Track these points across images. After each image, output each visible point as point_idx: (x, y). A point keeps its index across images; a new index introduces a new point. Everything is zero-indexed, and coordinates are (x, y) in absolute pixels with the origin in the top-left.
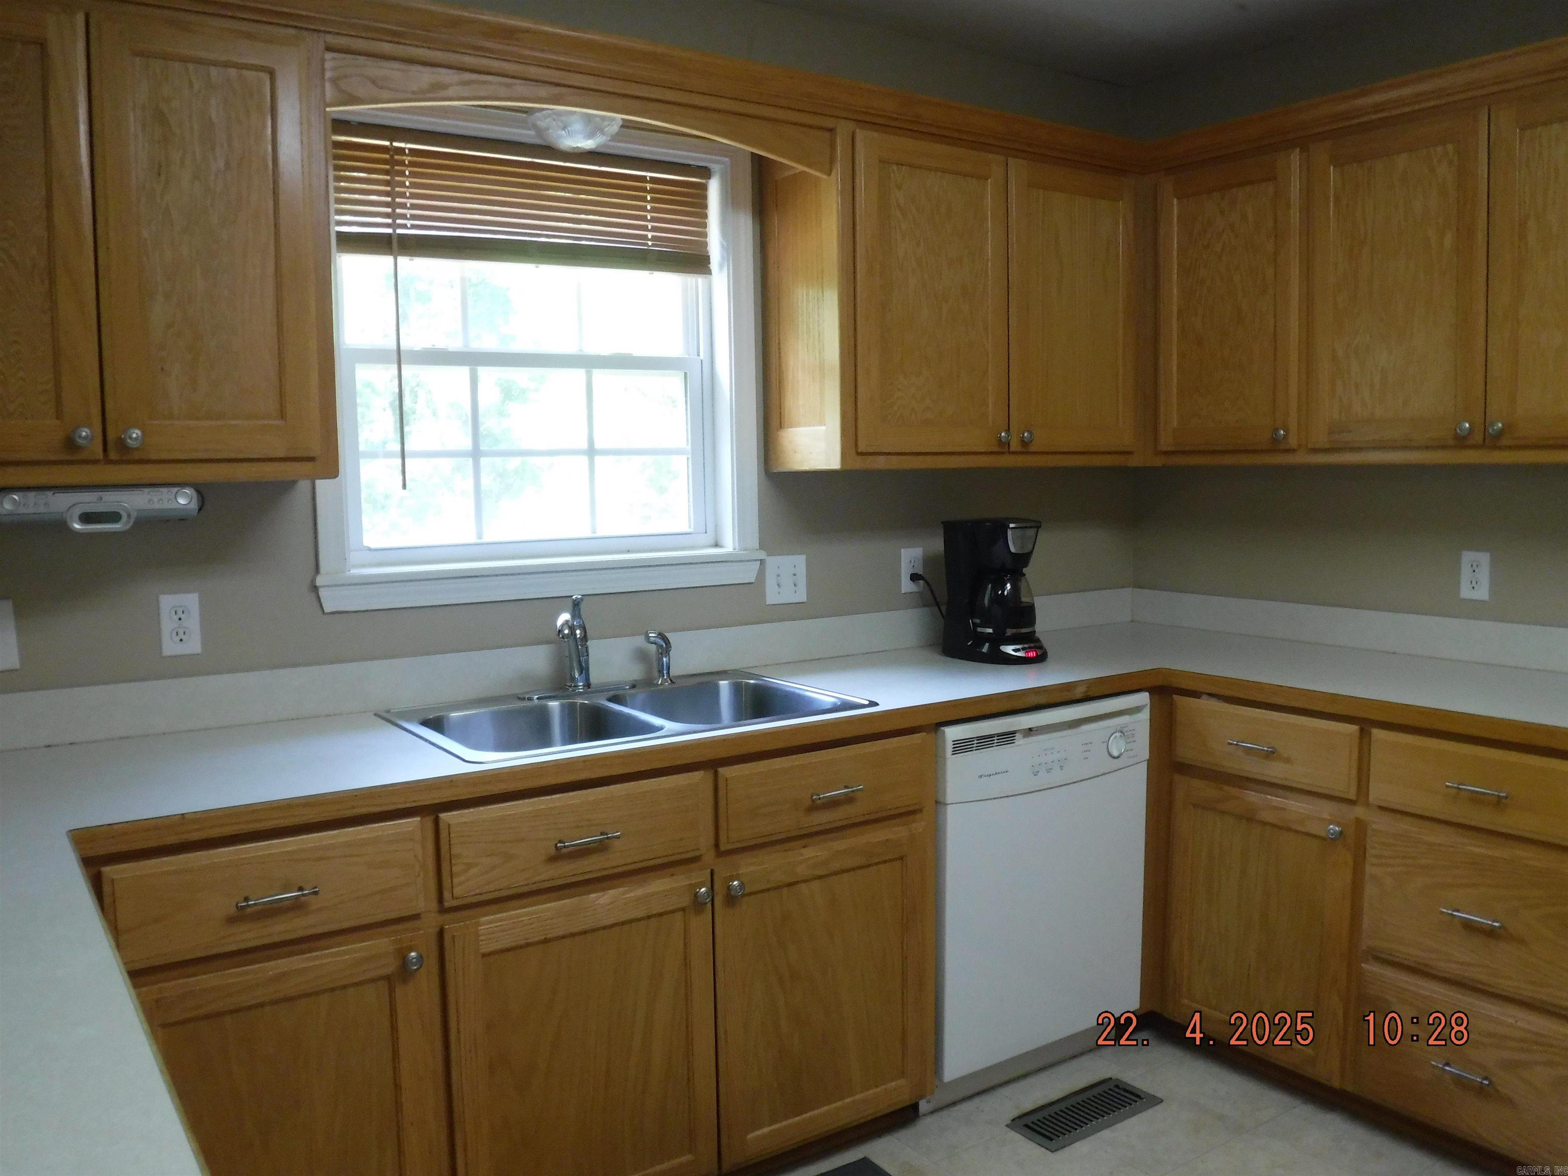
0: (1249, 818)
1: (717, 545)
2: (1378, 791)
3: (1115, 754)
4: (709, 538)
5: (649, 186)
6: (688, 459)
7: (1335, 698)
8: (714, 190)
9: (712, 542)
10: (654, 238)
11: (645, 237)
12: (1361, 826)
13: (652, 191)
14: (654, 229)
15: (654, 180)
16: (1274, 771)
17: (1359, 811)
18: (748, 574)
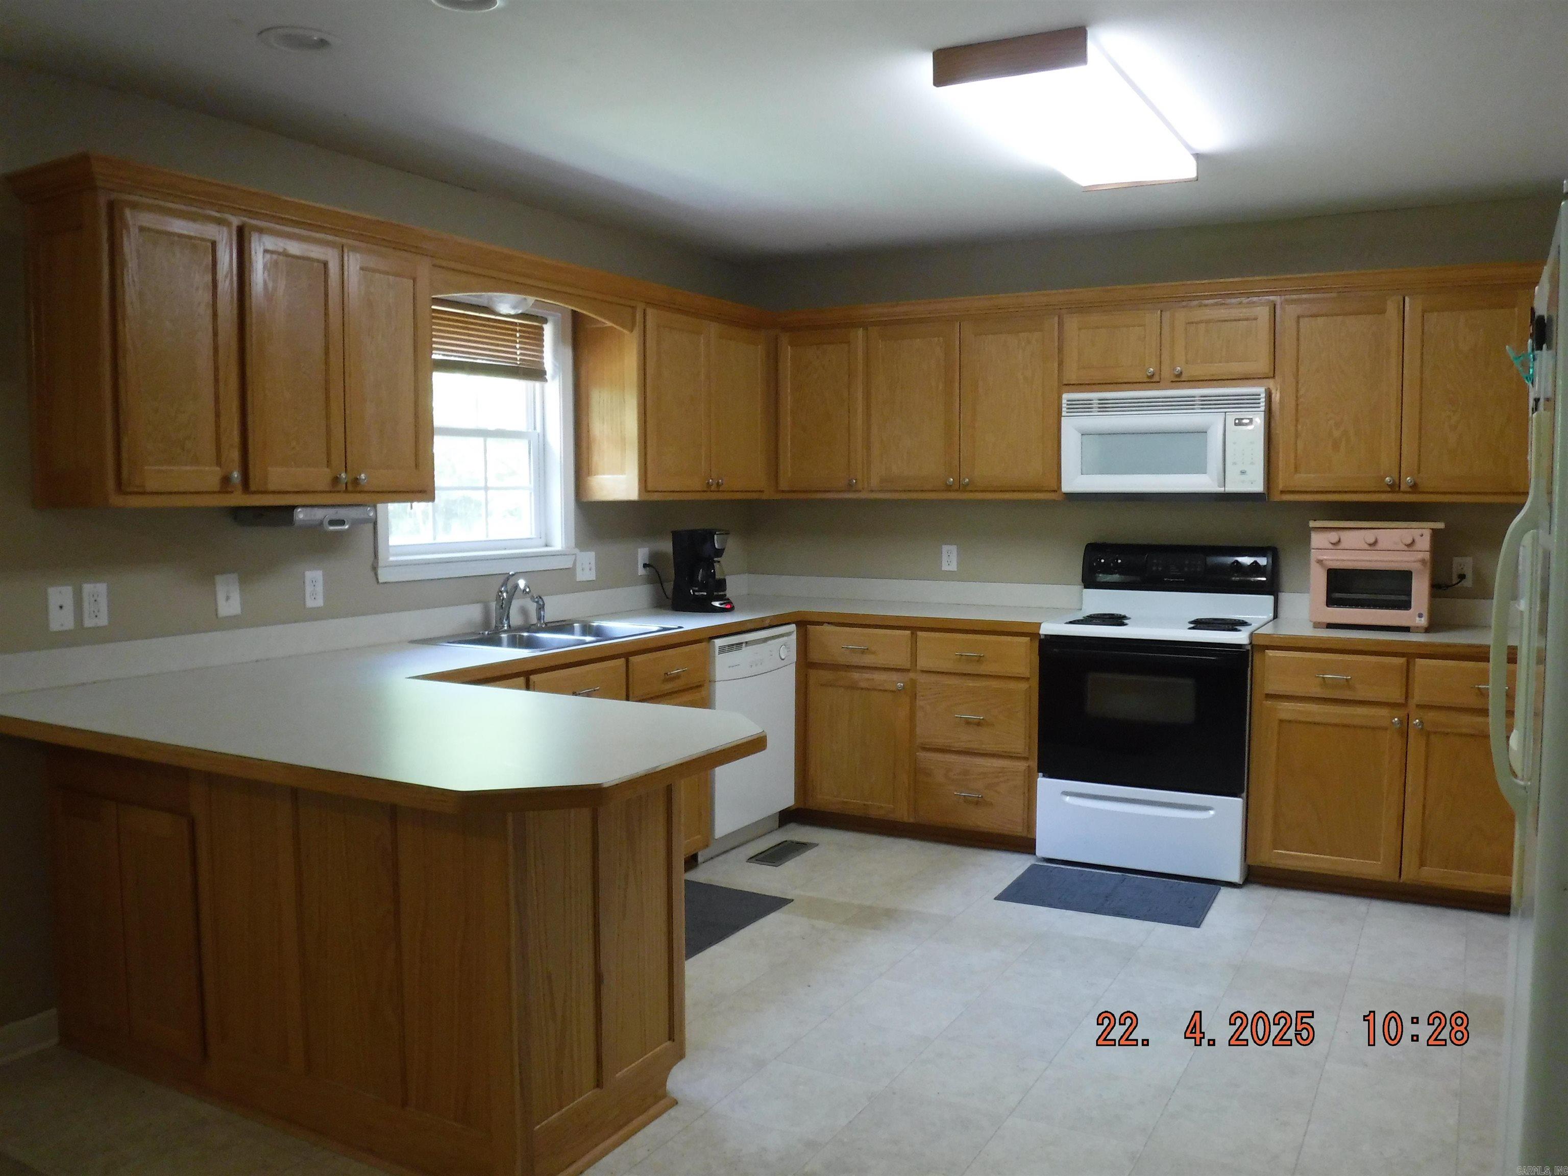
0: (853, 687)
1: (547, 546)
2: (922, 663)
3: (783, 657)
4: (542, 542)
5: (518, 328)
6: (531, 493)
7: (898, 618)
8: (548, 331)
9: (544, 544)
10: (521, 360)
11: (516, 359)
12: (913, 682)
13: (520, 331)
14: (521, 354)
15: (521, 325)
16: (867, 660)
17: (912, 675)
18: (566, 563)
